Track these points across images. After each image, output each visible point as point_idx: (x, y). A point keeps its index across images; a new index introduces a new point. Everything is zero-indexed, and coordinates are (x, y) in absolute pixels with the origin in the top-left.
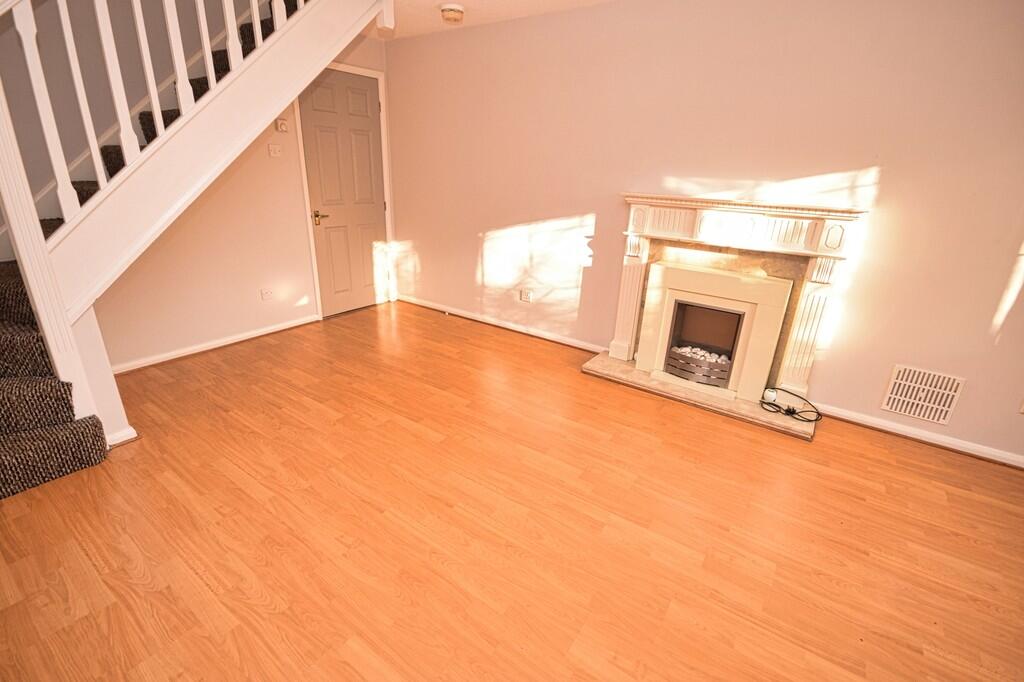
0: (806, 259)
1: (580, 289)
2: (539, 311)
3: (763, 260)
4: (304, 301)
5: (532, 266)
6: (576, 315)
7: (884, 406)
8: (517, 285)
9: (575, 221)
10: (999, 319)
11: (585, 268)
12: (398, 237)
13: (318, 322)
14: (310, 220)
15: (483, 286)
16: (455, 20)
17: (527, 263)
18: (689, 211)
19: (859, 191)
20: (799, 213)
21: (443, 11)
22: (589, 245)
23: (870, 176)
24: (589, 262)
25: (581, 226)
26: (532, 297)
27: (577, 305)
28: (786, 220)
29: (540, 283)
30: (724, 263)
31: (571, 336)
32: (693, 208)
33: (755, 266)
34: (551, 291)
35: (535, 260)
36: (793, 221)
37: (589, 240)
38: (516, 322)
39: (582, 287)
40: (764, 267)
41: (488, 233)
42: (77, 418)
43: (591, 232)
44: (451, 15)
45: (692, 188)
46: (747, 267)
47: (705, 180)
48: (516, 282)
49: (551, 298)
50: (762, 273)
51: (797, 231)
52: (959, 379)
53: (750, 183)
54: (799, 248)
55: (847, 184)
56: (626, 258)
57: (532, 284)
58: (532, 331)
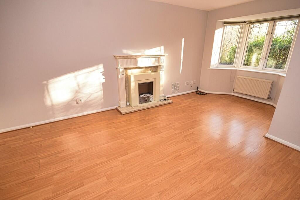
0: (157, 67)
1: (102, 91)
2: (87, 105)
3: (150, 69)
5: (79, 89)
6: (103, 100)
7: (172, 92)
8: (73, 98)
9: (95, 68)
10: (181, 71)
11: (103, 83)
15: (53, 105)
17: (77, 88)
18: (134, 59)
19: (161, 51)
20: (155, 57)
22: (103, 75)
23: (162, 47)
24: (104, 81)
25: (98, 69)
26: (83, 101)
27: (103, 97)
28: (154, 58)
29: (85, 94)
30: (142, 71)
31: (102, 108)
32: (135, 58)
34: (91, 95)
35: (81, 86)
36: (155, 58)
37: (102, 73)
38: (76, 113)
39: (103, 90)
40: (150, 70)
43: (103, 70)
45: (131, 53)
46: (147, 71)
48: (73, 97)
49: (92, 97)
50: (150, 72)
51: (156, 60)
52: (179, 83)
53: (143, 50)
54: (156, 64)
55: (159, 50)
56: (119, 76)
57: (80, 95)
58: (86, 113)
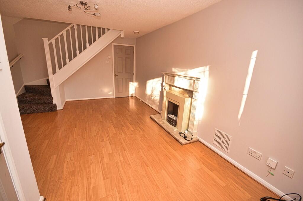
0: (192, 92)
1: (159, 97)
2: (153, 102)
4: (111, 93)
6: (159, 103)
7: (213, 142)
10: (239, 117)
11: (160, 91)
12: (136, 81)
13: (113, 98)
14: (114, 77)
15: (146, 94)
16: (137, 34)
17: (152, 89)
19: (205, 72)
20: (191, 79)
21: (134, 32)
23: (207, 68)
25: (160, 80)
26: (153, 98)
27: (159, 101)
28: (189, 80)
29: (154, 95)
31: (158, 109)
32: (173, 76)
33: (186, 93)
34: (155, 97)
37: (161, 84)
41: (147, 81)
42: (53, 103)
44: (136, 33)
46: (185, 93)
47: (179, 69)
48: (151, 94)
49: (155, 99)
51: (191, 83)
52: (230, 136)
53: (186, 70)
55: (203, 71)
56: (164, 89)
58: (153, 107)
